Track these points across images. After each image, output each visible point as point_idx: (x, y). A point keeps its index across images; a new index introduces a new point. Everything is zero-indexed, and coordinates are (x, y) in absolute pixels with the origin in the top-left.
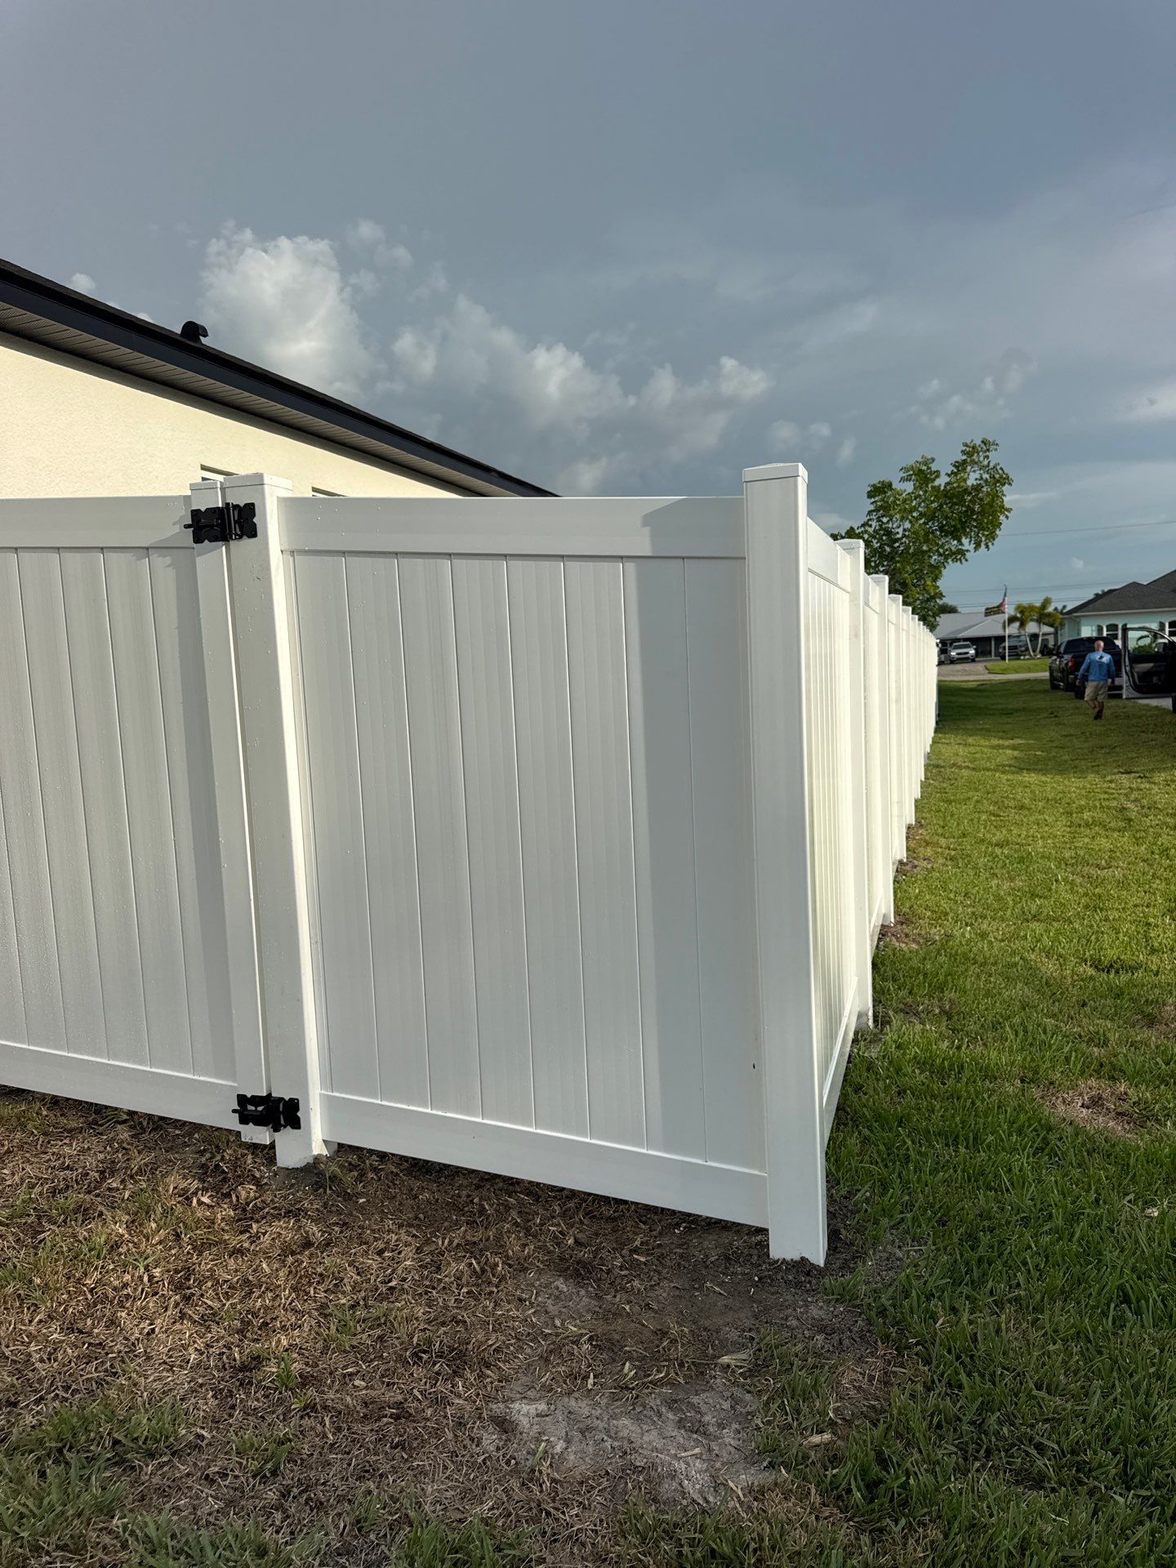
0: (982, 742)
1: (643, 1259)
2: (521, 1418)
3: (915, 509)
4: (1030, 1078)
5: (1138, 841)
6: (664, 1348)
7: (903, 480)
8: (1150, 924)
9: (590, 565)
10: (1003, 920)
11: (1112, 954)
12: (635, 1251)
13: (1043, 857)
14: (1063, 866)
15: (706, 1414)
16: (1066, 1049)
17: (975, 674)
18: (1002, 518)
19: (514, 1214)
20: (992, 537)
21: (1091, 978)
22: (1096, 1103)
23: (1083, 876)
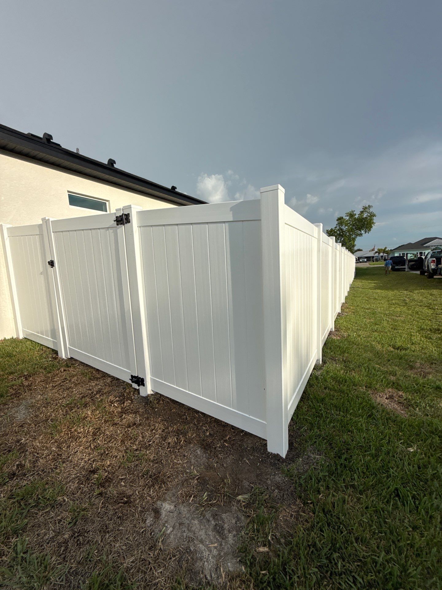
0: (366, 282)
1: (227, 445)
2: (163, 512)
3: (349, 223)
4: (369, 386)
5: (408, 309)
6: (221, 487)
7: (346, 216)
8: (412, 335)
9: (215, 225)
10: (366, 331)
11: (399, 344)
12: (225, 441)
13: (380, 313)
14: (386, 316)
15: (226, 523)
16: (382, 377)
17: (366, 265)
18: (373, 225)
19: (195, 420)
20: (370, 230)
21: (392, 351)
22: (391, 397)
23: (391, 319)
